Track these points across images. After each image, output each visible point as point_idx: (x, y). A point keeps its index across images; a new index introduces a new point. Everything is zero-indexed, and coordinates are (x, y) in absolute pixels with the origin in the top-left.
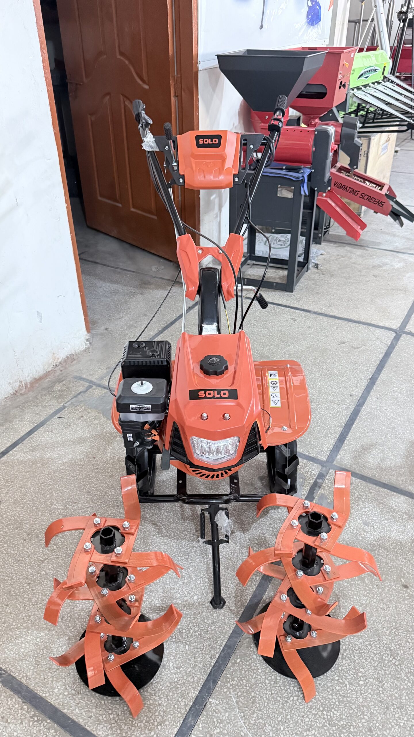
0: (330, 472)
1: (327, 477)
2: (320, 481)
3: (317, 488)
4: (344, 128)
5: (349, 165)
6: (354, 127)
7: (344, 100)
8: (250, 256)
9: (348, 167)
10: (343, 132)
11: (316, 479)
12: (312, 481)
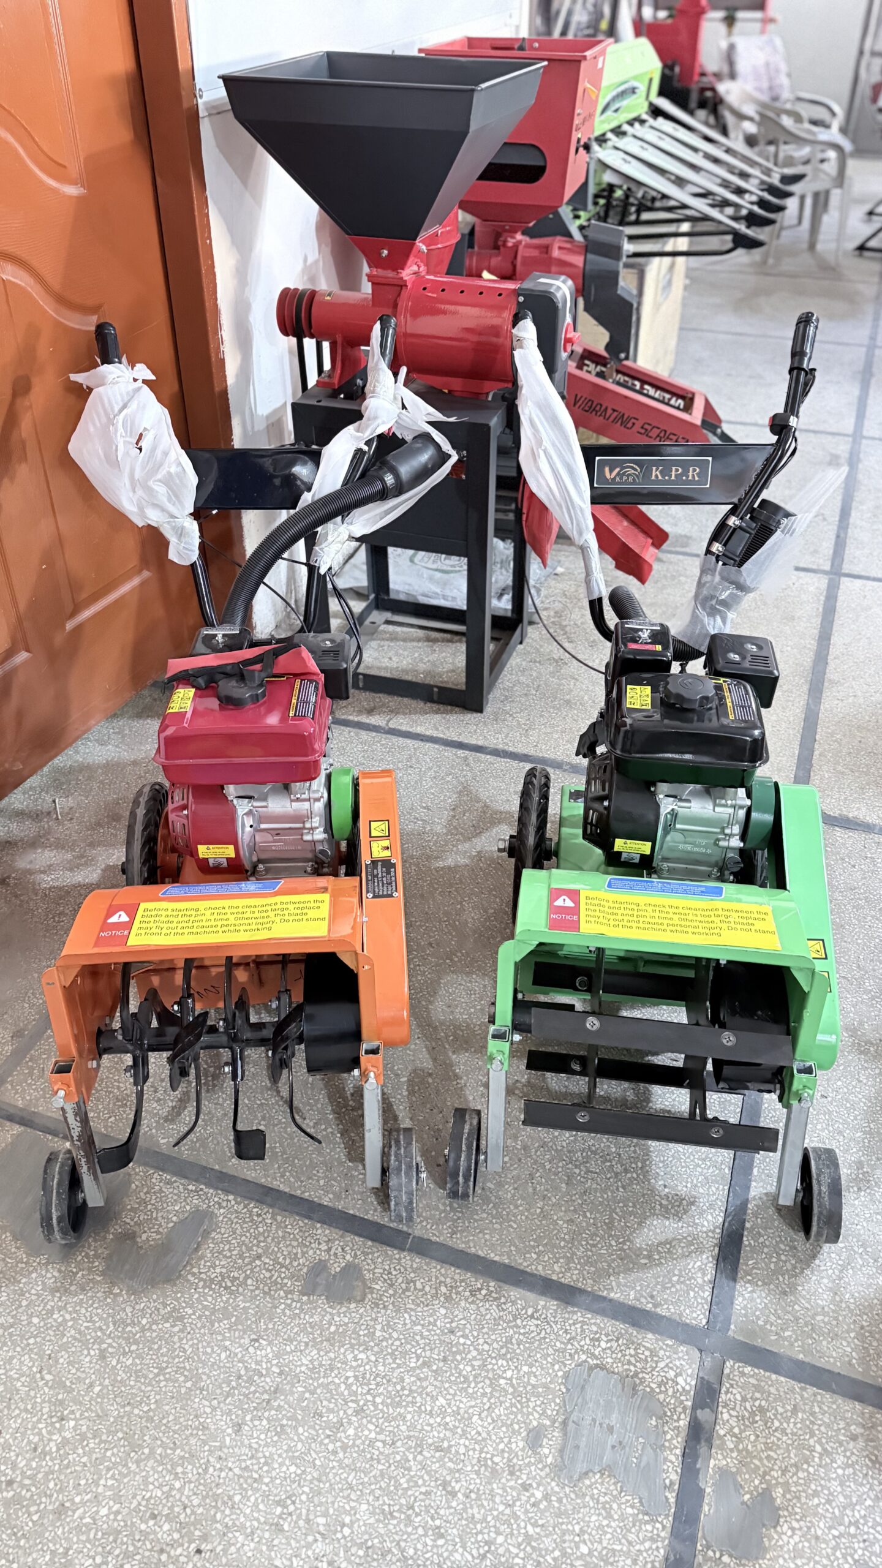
0: (727, 1371)
1: (723, 1397)
2: (703, 1415)
3: (703, 1449)
4: (590, 256)
5: (608, 347)
6: (614, 252)
7: (583, 180)
8: (376, 598)
9: (605, 354)
10: (587, 267)
11: (694, 1408)
12: (684, 1423)
